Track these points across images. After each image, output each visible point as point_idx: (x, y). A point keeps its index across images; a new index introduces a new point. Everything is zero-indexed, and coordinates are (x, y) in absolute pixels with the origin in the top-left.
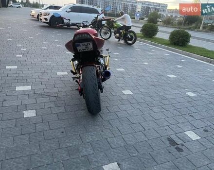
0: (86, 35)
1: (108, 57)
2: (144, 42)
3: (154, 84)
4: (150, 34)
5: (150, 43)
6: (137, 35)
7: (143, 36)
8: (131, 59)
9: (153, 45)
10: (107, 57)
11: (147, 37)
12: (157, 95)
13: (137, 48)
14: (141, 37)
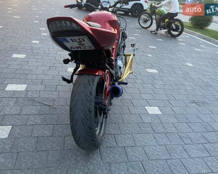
0: (68, 23)
1: (132, 56)
2: (192, 34)
3: (196, 101)
4: (202, 24)
5: (199, 36)
6: (184, 24)
7: (191, 25)
8: (170, 56)
9: (204, 39)
10: (130, 55)
11: (196, 28)
12: (199, 120)
13: (181, 42)
14: (189, 28)
